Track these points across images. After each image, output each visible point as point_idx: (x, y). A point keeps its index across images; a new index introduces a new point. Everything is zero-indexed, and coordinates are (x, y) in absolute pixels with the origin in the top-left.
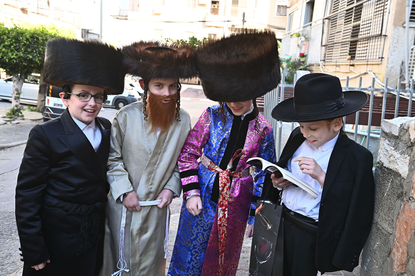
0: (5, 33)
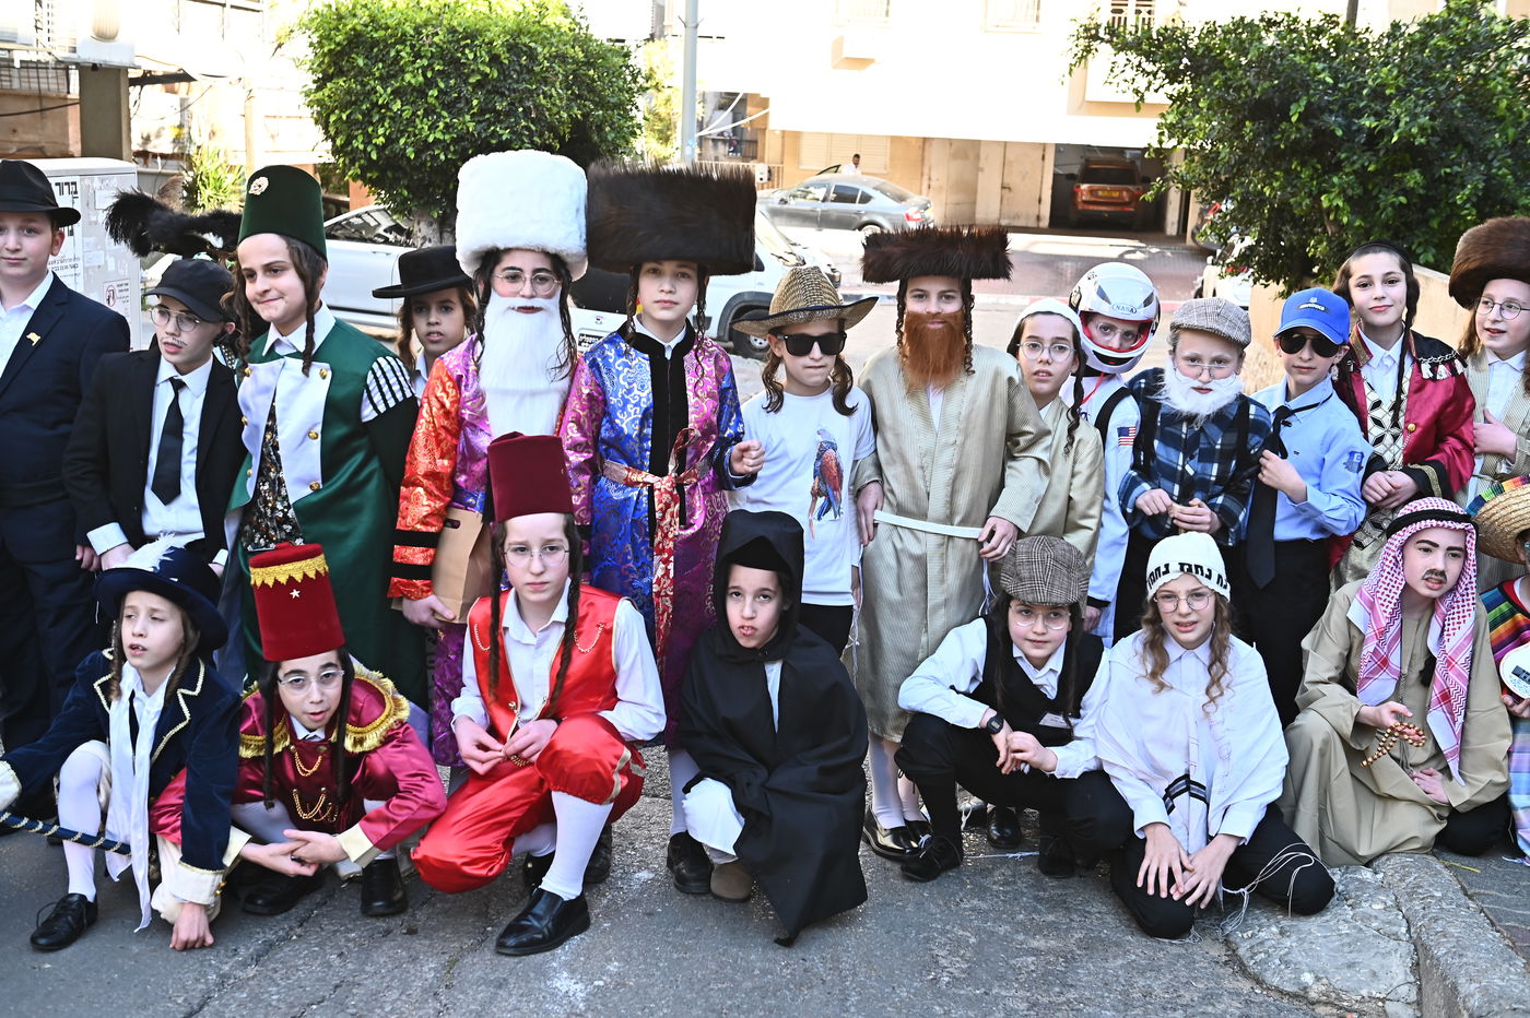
0: (404, 34)
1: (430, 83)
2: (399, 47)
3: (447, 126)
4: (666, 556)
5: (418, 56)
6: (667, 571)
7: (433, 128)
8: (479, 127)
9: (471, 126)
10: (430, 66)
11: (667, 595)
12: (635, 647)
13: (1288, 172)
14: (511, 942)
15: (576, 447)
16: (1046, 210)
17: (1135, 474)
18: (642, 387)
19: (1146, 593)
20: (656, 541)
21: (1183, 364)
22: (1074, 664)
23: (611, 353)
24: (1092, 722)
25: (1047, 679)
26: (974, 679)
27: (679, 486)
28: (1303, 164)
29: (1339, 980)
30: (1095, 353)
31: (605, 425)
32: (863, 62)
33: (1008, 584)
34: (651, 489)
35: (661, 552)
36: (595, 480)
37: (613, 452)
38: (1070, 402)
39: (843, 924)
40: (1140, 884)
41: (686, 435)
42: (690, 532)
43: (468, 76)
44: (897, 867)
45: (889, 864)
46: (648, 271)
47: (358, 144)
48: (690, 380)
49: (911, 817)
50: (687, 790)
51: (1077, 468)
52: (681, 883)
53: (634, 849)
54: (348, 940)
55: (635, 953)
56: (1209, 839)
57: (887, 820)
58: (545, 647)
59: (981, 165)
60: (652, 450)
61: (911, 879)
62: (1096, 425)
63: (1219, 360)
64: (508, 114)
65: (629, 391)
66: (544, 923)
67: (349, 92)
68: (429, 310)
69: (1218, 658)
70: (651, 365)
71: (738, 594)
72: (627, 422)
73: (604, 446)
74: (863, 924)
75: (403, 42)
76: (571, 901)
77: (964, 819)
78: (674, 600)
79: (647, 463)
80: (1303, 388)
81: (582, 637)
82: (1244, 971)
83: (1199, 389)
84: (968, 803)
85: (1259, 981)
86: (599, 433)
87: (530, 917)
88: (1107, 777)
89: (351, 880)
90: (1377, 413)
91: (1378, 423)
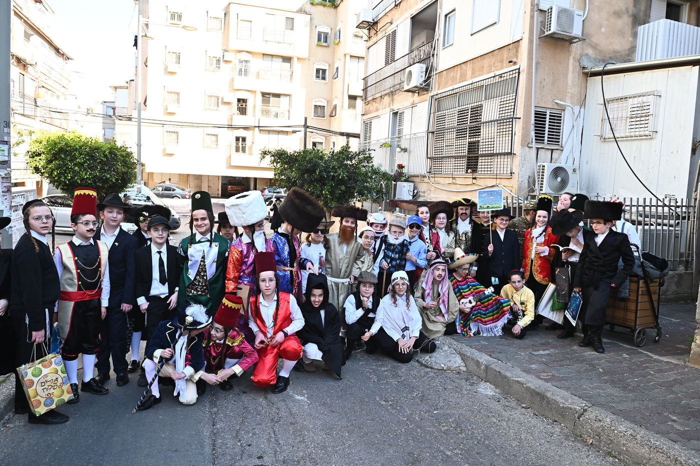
0: (76, 148)
1: (85, 162)
5: (81, 154)
6: (296, 291)
7: (86, 174)
9: (98, 174)
10: (85, 158)
14: (277, 390)
16: (220, 192)
21: (392, 233)
29: (449, 364)
32: (171, 155)
34: (291, 271)
37: (279, 263)
43: (96, 160)
47: (62, 179)
56: (410, 338)
59: (202, 181)
60: (290, 261)
63: (400, 232)
64: (108, 170)
66: (283, 384)
67: (59, 164)
69: (408, 299)
71: (314, 295)
75: (76, 151)
76: (288, 378)
79: (289, 265)
80: (413, 237)
81: (281, 304)
82: (427, 367)
83: (396, 239)
85: (432, 368)
87: (279, 383)
90: (427, 241)
91: (428, 242)
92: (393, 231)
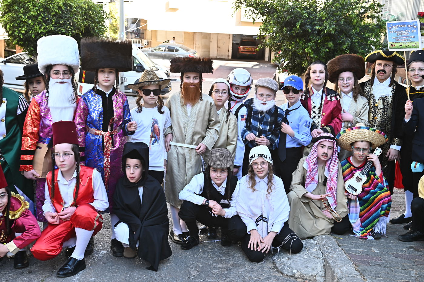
1: (39, 15)
2: (28, 3)
3: (45, 28)
4: (108, 156)
5: (35, 6)
6: (108, 160)
7: (40, 28)
8: (55, 28)
9: (52, 28)
10: (39, 10)
11: (108, 167)
12: (99, 184)
13: (296, 42)
14: (61, 273)
15: (80, 124)
16: (230, 54)
17: (246, 129)
18: (99, 105)
19: (249, 163)
20: (105, 151)
21: (259, 96)
22: (229, 185)
23: (90, 95)
24: (235, 201)
25: (222, 190)
26: (201, 190)
27: (111, 135)
28: (300, 40)
29: (303, 271)
30: (234, 95)
31: (89, 117)
32: (175, 10)
33: (210, 163)
34: (103, 136)
35: (106, 154)
36: (86, 134)
37: (91, 125)
38: (227, 108)
39: (163, 263)
40: (249, 247)
41: (113, 120)
42: (115, 148)
43: (51, 13)
44: (180, 246)
45: (177, 245)
46: (100, 71)
47: (16, 33)
48: (114, 103)
49: (184, 231)
50: (115, 226)
51: (230, 127)
52: (115, 254)
53: (101, 244)
54: (9, 276)
55: (99, 275)
56: (268, 233)
57: (177, 233)
58: (71, 185)
59: (211, 40)
60: (103, 124)
61: (184, 249)
62: (235, 115)
63: (268, 95)
64: (64, 24)
65: (95, 107)
66: (72, 267)
67: (13, 17)
68: (33, 83)
69: (270, 181)
70: (102, 99)
71: (129, 167)
72: (95, 116)
73: (88, 123)
74: (169, 263)
76: (80, 261)
77: (200, 231)
78: (110, 168)
79: (101, 128)
80: (293, 104)
81: (83, 181)
82: (278, 270)
83: (263, 104)
84: (201, 226)
85: (282, 273)
86: (87, 119)
87: (67, 266)
88: (240, 217)
89: (11, 258)
90: (314, 110)
91: (314, 112)
92: (260, 93)
